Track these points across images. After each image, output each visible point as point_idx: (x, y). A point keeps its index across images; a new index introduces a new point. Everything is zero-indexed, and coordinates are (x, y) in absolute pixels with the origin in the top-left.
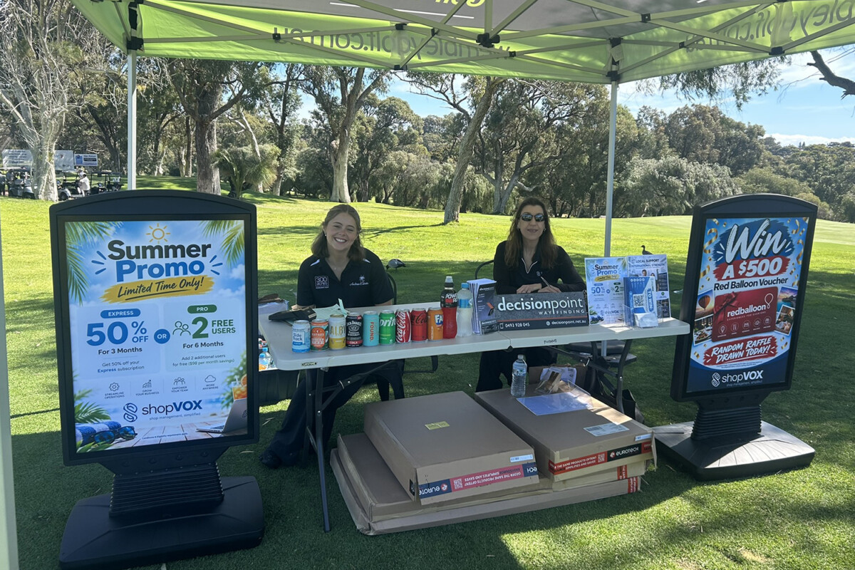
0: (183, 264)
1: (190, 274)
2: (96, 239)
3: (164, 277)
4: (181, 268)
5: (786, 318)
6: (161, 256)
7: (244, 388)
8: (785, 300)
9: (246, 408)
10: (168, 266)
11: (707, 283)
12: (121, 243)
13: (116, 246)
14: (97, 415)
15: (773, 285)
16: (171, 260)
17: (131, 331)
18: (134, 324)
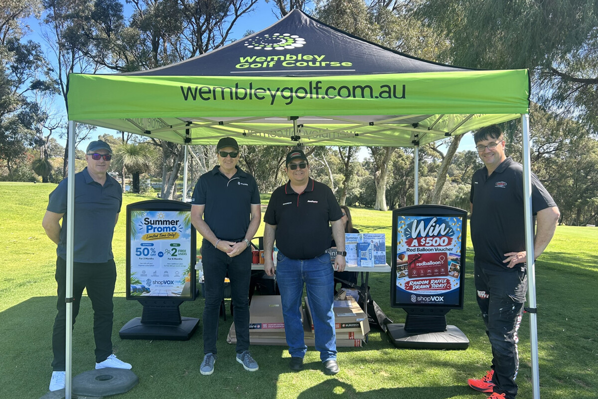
0: (169, 227)
1: (171, 231)
2: (140, 217)
3: (162, 232)
4: (168, 229)
5: (455, 270)
6: (161, 224)
7: (189, 277)
8: (453, 260)
9: (190, 286)
10: (164, 228)
11: (402, 247)
12: (148, 219)
13: (147, 220)
14: (138, 282)
15: (443, 251)
16: (165, 226)
17: (150, 251)
18: (152, 249)
